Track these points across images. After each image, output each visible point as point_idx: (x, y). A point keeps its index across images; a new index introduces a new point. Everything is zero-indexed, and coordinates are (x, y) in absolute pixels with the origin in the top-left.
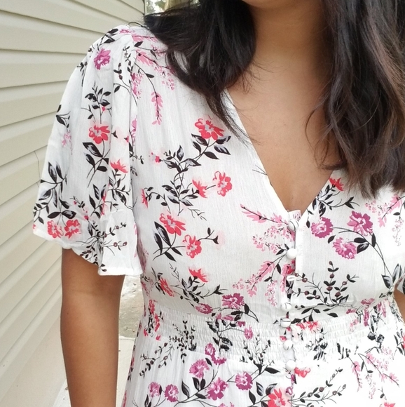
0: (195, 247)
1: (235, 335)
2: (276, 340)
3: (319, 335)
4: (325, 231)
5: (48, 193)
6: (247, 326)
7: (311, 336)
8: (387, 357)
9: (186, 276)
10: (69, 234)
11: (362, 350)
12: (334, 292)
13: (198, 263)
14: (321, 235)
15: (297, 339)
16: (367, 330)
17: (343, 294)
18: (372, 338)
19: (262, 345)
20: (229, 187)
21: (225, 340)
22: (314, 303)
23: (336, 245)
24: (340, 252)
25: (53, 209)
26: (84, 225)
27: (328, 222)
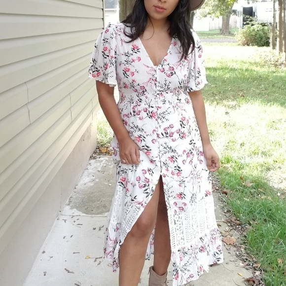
0: (133, 74)
1: (143, 98)
2: (153, 99)
3: (164, 98)
4: (163, 71)
5: (92, 66)
6: (146, 95)
7: (162, 98)
8: (183, 105)
9: (131, 81)
10: (98, 76)
11: (175, 103)
12: (167, 86)
13: (134, 78)
14: (162, 72)
15: (158, 99)
16: (177, 98)
17: (169, 87)
18: (178, 100)
19: (150, 101)
20: (140, 60)
21: (141, 99)
22: (162, 89)
23: (166, 74)
24: (167, 76)
25: (93, 70)
26: (102, 73)
27: (163, 69)
